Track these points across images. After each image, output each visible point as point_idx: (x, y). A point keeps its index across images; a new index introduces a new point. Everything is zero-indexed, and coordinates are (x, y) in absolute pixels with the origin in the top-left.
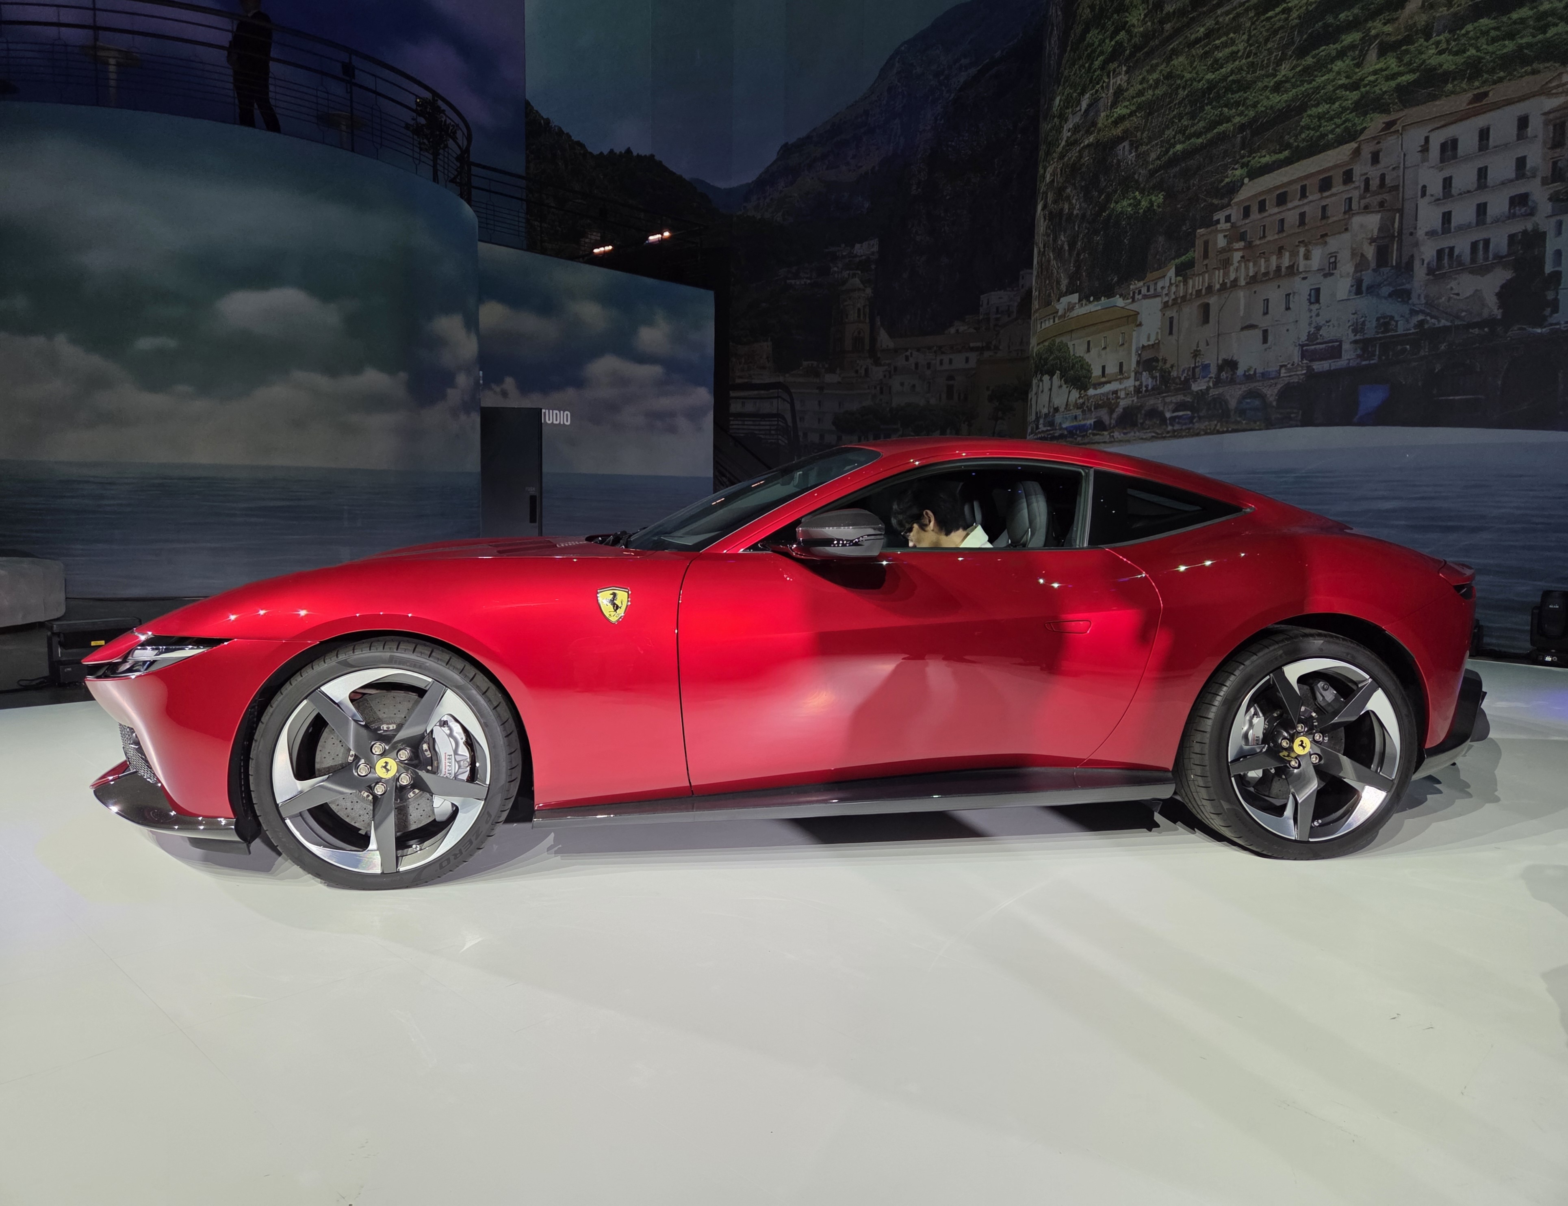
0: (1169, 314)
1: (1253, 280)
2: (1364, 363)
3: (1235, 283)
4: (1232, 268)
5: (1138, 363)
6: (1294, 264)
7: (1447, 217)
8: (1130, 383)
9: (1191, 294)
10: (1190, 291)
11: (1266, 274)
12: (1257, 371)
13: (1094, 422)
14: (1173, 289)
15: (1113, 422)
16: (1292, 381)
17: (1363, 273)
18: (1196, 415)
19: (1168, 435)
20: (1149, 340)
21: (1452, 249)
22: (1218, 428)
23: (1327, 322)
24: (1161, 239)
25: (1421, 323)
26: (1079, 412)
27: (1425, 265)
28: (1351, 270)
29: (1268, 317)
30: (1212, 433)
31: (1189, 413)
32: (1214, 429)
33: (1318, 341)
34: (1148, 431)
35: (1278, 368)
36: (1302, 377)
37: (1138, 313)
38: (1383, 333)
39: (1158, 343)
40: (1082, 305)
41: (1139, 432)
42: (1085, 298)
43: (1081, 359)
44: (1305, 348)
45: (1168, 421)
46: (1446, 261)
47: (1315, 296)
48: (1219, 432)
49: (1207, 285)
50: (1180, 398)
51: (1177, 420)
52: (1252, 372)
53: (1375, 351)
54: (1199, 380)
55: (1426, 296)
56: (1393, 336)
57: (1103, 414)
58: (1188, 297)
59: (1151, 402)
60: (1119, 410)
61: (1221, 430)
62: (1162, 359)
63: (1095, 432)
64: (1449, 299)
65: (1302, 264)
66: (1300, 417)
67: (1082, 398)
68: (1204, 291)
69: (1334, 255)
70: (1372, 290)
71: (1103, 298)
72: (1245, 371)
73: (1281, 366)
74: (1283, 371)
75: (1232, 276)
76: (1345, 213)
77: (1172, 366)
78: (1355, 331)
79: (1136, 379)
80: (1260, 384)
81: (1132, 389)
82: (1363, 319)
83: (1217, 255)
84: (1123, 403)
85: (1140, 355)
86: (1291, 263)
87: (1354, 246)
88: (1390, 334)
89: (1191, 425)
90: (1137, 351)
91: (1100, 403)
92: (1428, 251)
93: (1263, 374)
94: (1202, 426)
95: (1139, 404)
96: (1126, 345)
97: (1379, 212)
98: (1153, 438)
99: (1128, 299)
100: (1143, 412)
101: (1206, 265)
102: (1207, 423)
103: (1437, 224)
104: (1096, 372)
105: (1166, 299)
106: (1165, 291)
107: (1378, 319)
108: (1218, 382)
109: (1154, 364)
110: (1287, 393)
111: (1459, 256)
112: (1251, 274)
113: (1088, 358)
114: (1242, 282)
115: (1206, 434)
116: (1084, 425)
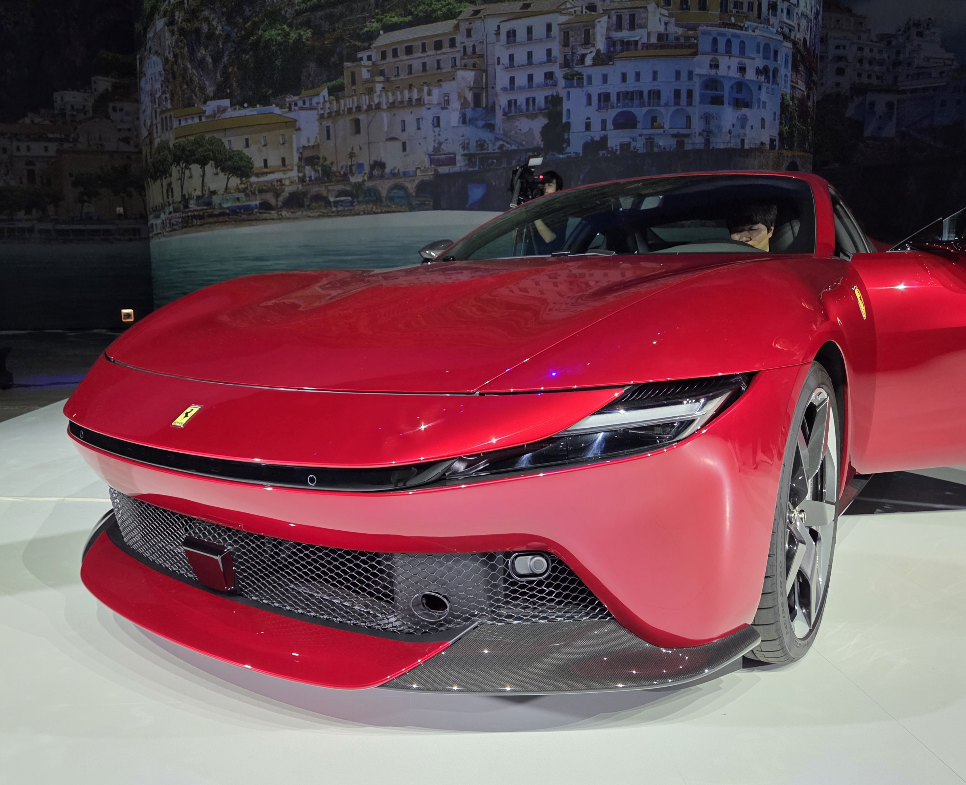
0: (326, 123)
1: (392, 106)
2: (471, 169)
3: (378, 107)
4: (375, 95)
5: (300, 159)
6: (421, 98)
7: (512, 80)
8: (294, 174)
9: (344, 110)
10: (342, 108)
11: (402, 102)
12: (400, 171)
13: (260, 204)
14: (328, 105)
15: (280, 204)
16: (424, 179)
17: (466, 110)
18: (355, 200)
19: (333, 214)
20: (308, 141)
21: (516, 101)
22: (374, 209)
23: (446, 140)
24: (313, 66)
25: (501, 147)
26: (241, 195)
27: (502, 109)
28: (459, 107)
29: (405, 133)
30: (369, 213)
31: (350, 198)
32: (371, 211)
33: (441, 153)
34: (315, 211)
35: (414, 169)
36: (432, 176)
37: (296, 121)
38: (480, 150)
39: (318, 144)
40: (235, 109)
41: (306, 211)
42: (238, 103)
43: (239, 153)
44: (432, 157)
45: (332, 204)
46: (513, 108)
47: (437, 122)
48: (375, 213)
49: (356, 105)
50: (341, 187)
51: (340, 203)
52: (396, 171)
53: (476, 162)
54: (356, 175)
55: (503, 130)
56: (485, 154)
57: (270, 198)
58: (341, 112)
59: (315, 189)
60: (285, 195)
61: (376, 211)
62: (323, 157)
63: (262, 211)
64: (516, 133)
65: (426, 99)
66: (432, 204)
67: (244, 184)
68: (354, 110)
69: (447, 95)
70: (472, 121)
71: (258, 106)
72: (391, 170)
73: (417, 168)
74: (418, 171)
75: (376, 101)
76: (452, 67)
77: (332, 163)
78: (464, 148)
79: (299, 171)
80: (403, 179)
81: (297, 179)
82: (468, 141)
83: (363, 84)
84: (288, 190)
85: (301, 153)
86: (419, 97)
87: (460, 91)
88: (484, 152)
89: (351, 208)
90: (298, 150)
91: (265, 188)
92: (503, 100)
93: (405, 173)
94: (362, 207)
95: (304, 190)
96: (287, 145)
97: (472, 70)
98: (319, 216)
99: (284, 108)
100: (309, 196)
101: (355, 90)
102: (364, 206)
103: (507, 83)
104: (258, 164)
105: (322, 112)
106: (321, 106)
107: (477, 142)
108: (371, 177)
109: (316, 160)
110: (422, 187)
111: (520, 106)
112: (391, 100)
113: (246, 152)
114: (385, 107)
115: (365, 214)
116: (249, 206)
